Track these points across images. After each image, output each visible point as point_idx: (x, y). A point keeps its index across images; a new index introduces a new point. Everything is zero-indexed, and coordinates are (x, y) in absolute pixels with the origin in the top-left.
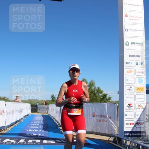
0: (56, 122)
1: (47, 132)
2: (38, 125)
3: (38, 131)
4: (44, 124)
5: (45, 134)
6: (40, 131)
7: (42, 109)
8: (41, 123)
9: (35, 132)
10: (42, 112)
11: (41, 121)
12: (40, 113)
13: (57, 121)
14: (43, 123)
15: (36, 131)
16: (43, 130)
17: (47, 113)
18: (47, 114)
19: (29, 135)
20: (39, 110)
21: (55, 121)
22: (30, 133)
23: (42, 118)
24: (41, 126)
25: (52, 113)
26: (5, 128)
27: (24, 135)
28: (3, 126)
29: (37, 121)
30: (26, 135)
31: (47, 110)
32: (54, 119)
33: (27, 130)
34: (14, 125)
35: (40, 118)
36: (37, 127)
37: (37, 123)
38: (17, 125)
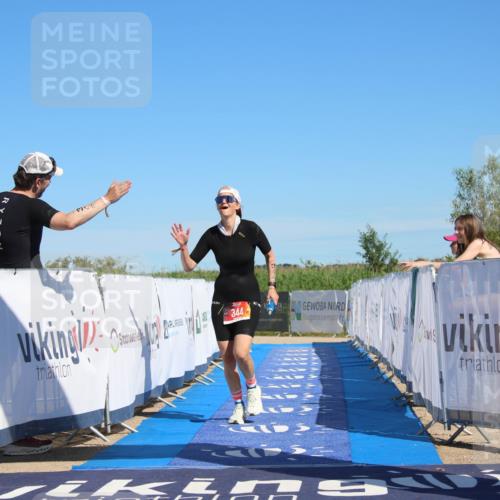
0: (395, 381)
1: (343, 435)
2: (294, 396)
3: (293, 429)
6: (305, 428)
7: (312, 312)
8: (310, 385)
9: (275, 438)
10: (315, 330)
11: (307, 376)
12: (304, 335)
13: (397, 373)
14: (319, 388)
15: (281, 429)
16: (318, 422)
17: (345, 333)
18: (345, 340)
19: (238, 454)
20: (299, 316)
21: (389, 374)
22: (245, 444)
23: (316, 361)
24: (309, 403)
25: (368, 330)
26: (109, 422)
27: (210, 453)
28: (96, 411)
29: (289, 377)
30: (224, 454)
31: (341, 317)
32: (381, 365)
33: (231, 429)
34: (161, 401)
35: (305, 361)
36: (285, 406)
37: (284, 386)
38: (173, 402)
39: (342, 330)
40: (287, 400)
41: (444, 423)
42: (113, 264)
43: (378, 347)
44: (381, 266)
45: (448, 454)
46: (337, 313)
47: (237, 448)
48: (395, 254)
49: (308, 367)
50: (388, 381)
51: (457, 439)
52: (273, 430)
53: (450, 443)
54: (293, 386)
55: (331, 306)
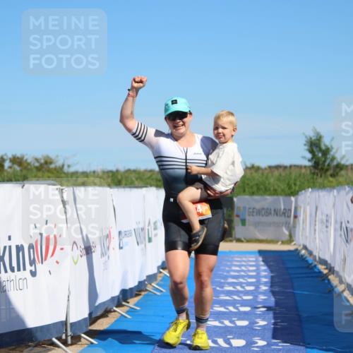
0: (347, 295)
1: (301, 351)
2: (247, 309)
3: (250, 344)
4: (277, 303)
6: (262, 343)
7: (257, 218)
8: (262, 297)
10: (260, 237)
11: (257, 285)
12: (248, 241)
14: (272, 301)
15: (238, 343)
17: (290, 240)
18: (291, 247)
20: (243, 222)
21: (341, 288)
23: (264, 271)
24: (262, 316)
25: (317, 240)
26: (69, 333)
28: (57, 323)
29: (239, 288)
31: (287, 224)
32: (331, 277)
34: (115, 311)
36: (240, 319)
37: (235, 297)
38: (127, 312)
39: (287, 238)
40: (240, 313)
42: (50, 163)
43: (327, 258)
44: (327, 170)
46: (282, 219)
49: (258, 277)
50: (340, 294)
52: (230, 344)
54: (245, 298)
55: (277, 212)
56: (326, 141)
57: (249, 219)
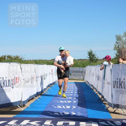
0: (98, 94)
1: (85, 110)
2: (71, 98)
3: (71, 107)
5: (81, 113)
6: (75, 107)
7: (74, 73)
8: (75, 95)
9: (67, 110)
10: (75, 78)
11: (74, 92)
12: (72, 80)
13: (99, 92)
14: (78, 96)
15: (68, 107)
16: (78, 106)
17: (83, 80)
18: (83, 81)
19: (57, 114)
21: (96, 92)
22: (59, 111)
23: (76, 88)
24: (75, 100)
25: (90, 80)
26: (22, 104)
27: (50, 113)
28: (19, 101)
29: (69, 92)
30: (54, 114)
31: (82, 75)
32: (94, 90)
33: (55, 107)
34: (35, 98)
35: (73, 88)
36: (69, 101)
37: (68, 95)
38: (38, 99)
39: (82, 79)
40: (69, 99)
41: (112, 107)
42: (18, 58)
43: (93, 84)
44: (93, 61)
45: (113, 116)
46: (81, 74)
47: (57, 112)
48: (98, 57)
49: (74, 89)
50: (96, 94)
51: (116, 112)
52: (66, 107)
53: (114, 113)
54: (70, 95)
55: (80, 72)
56: (93, 53)
57: (72, 74)
